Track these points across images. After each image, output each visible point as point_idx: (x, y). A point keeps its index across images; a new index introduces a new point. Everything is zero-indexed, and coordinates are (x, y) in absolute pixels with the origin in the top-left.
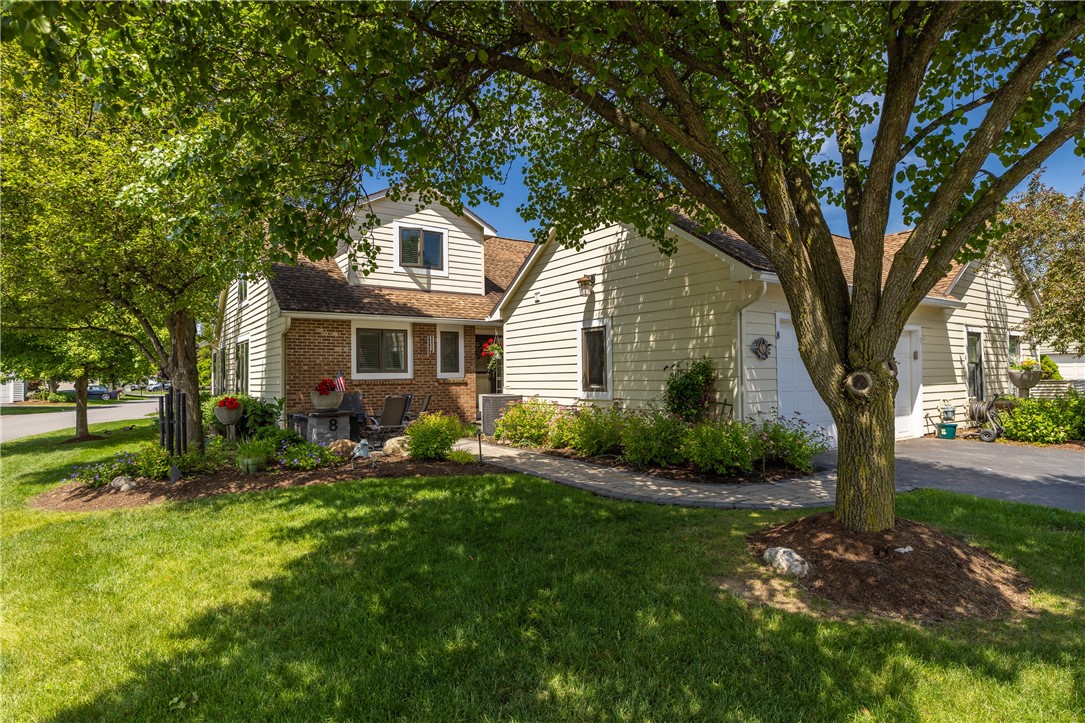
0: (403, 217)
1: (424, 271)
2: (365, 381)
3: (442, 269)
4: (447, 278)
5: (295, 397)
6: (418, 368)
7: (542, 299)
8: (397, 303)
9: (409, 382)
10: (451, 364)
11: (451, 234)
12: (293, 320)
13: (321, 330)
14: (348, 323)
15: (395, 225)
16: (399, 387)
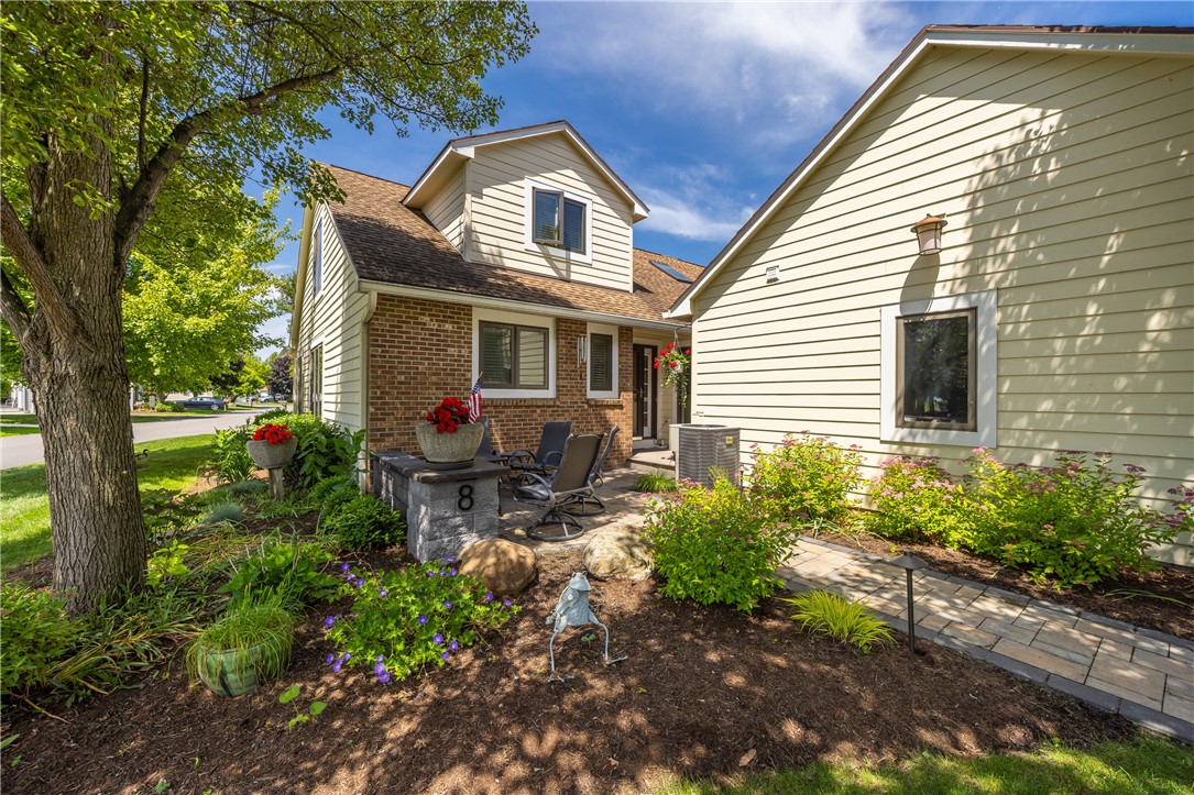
0: (538, 175)
1: (562, 253)
2: (492, 400)
3: (584, 253)
4: (589, 266)
5: (384, 425)
6: (562, 383)
7: (782, 277)
8: (534, 289)
9: (551, 403)
10: (603, 381)
11: (597, 207)
12: (382, 297)
13: (426, 319)
14: (467, 309)
15: (527, 185)
16: (538, 411)
